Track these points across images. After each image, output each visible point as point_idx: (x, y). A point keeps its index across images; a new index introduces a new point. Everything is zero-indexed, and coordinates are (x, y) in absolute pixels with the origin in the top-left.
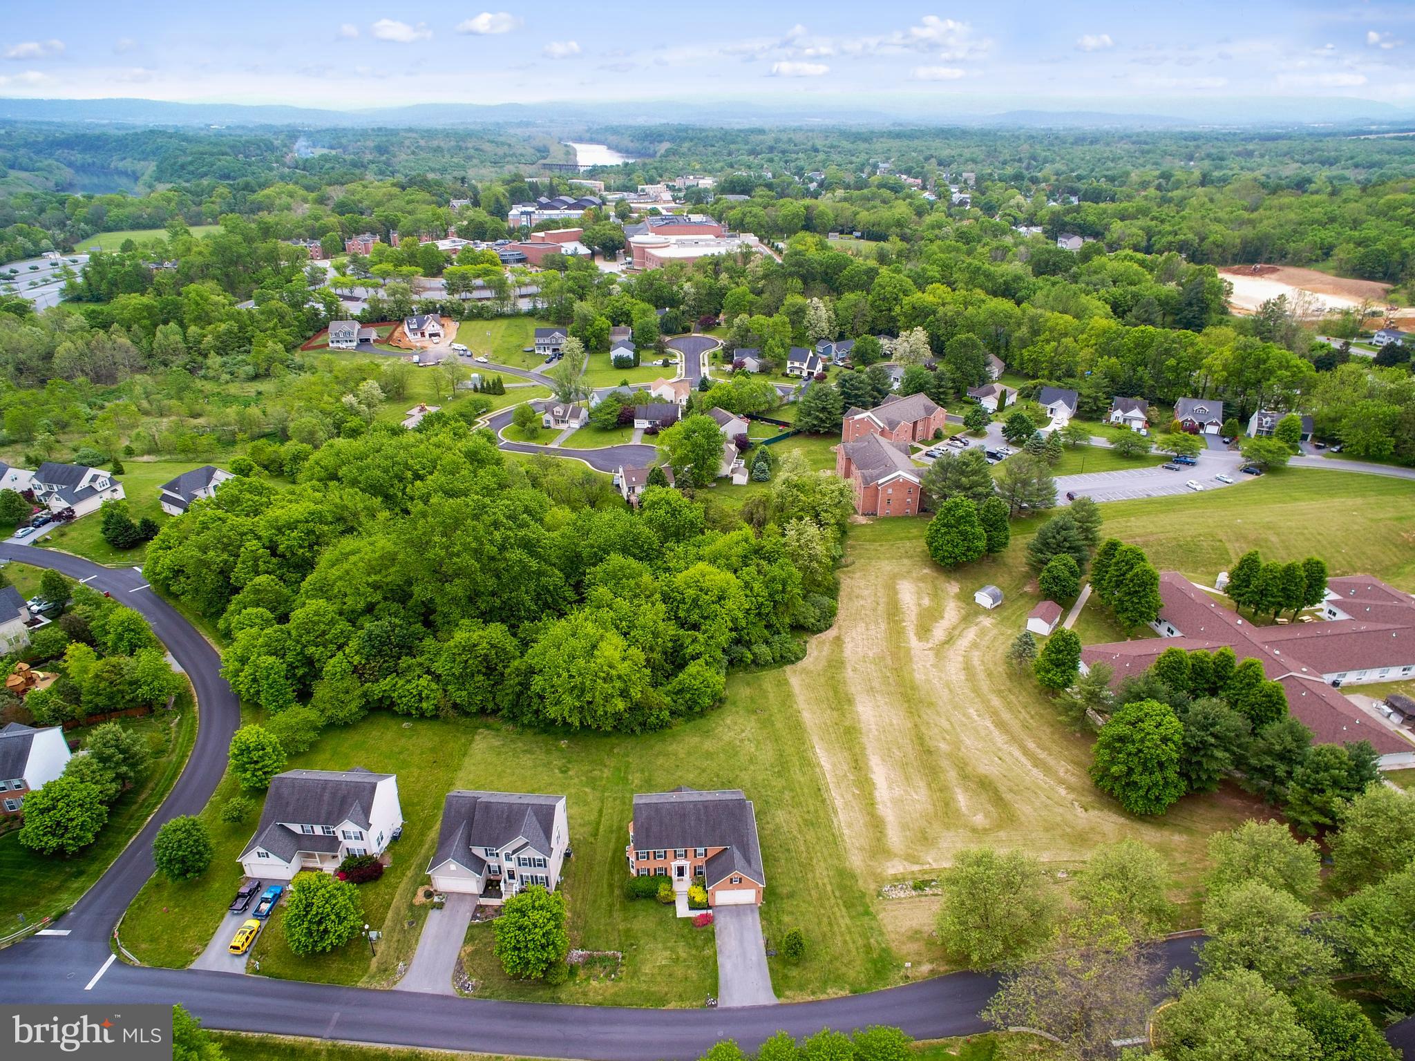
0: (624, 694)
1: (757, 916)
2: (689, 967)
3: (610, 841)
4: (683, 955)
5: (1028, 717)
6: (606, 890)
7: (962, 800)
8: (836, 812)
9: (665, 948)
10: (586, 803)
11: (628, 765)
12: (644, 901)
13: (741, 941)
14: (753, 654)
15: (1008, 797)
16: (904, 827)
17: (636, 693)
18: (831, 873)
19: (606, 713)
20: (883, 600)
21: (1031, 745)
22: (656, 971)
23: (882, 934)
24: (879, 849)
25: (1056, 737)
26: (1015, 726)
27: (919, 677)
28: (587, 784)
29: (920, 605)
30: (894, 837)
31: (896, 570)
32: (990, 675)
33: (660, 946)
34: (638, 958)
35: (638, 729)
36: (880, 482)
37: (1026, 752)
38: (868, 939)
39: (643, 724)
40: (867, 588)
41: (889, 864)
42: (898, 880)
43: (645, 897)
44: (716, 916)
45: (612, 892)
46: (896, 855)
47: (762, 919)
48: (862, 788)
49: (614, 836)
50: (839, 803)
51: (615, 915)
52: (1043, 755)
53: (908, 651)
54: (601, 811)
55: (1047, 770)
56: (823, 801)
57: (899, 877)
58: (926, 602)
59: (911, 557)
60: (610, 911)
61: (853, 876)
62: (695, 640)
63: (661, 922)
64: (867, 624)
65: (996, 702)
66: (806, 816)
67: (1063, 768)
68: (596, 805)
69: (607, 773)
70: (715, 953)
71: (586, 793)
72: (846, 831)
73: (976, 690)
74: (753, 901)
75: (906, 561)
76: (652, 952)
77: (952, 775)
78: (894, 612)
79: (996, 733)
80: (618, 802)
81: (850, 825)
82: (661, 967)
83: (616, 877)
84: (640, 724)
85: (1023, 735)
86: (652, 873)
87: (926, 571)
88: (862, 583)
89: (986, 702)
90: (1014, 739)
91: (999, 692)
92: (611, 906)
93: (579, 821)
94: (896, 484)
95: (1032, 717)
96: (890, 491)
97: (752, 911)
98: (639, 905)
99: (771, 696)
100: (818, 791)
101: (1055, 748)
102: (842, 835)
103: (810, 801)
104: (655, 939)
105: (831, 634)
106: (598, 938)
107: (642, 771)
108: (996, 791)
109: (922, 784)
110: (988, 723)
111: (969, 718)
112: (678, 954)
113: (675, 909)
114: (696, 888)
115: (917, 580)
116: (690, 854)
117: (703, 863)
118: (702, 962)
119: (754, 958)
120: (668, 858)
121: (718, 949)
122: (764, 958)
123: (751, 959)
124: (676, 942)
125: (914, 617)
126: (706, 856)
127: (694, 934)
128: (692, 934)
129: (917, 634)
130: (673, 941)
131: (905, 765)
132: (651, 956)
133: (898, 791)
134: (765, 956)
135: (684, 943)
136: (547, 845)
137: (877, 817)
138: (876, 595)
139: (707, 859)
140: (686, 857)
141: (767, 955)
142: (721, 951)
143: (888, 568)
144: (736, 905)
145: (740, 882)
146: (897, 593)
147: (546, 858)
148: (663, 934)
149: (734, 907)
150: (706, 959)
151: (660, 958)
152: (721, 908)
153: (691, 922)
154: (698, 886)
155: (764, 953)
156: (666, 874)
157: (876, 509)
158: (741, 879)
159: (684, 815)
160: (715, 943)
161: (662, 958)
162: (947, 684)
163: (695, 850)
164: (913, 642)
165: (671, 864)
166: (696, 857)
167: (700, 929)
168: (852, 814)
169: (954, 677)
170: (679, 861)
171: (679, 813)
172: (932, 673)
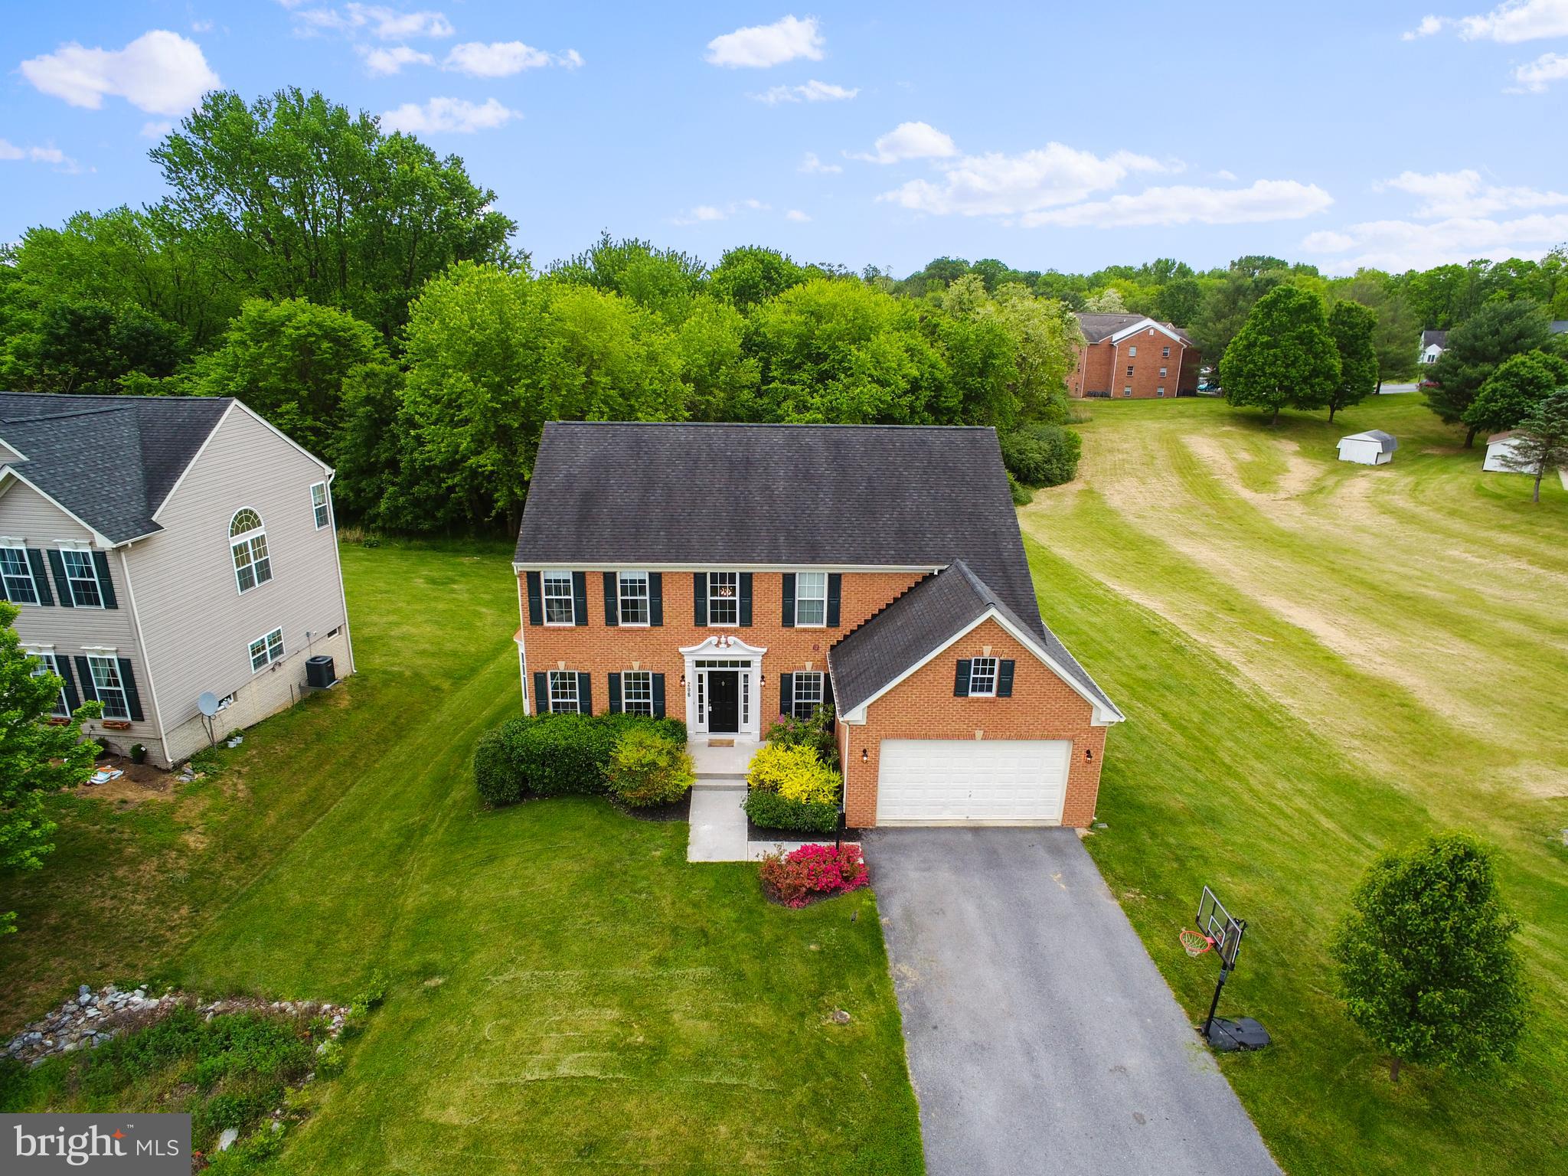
1: (1088, 870)
2: (721, 1100)
4: (695, 1030)
6: (418, 790)
8: (1229, 668)
9: (596, 991)
12: (543, 808)
16: (1474, 697)
18: (1307, 787)
20: (1161, 454)
24: (1434, 743)
27: (1287, 524)
29: (1234, 459)
30: (1462, 716)
31: (1172, 427)
32: (1452, 513)
33: (571, 978)
34: (426, 1037)
36: (1116, 337)
40: (1125, 441)
44: (883, 860)
45: (443, 795)
47: (1118, 882)
48: (1275, 635)
50: (1226, 653)
51: (413, 860)
53: (1244, 504)
56: (1178, 650)
58: (1245, 456)
59: (1193, 416)
60: (400, 849)
61: (1396, 799)
63: (602, 878)
64: (1141, 479)
66: (1140, 674)
72: (1287, 701)
73: (1437, 530)
74: (1053, 814)
75: (1183, 420)
78: (1187, 466)
81: (1293, 692)
82: (545, 1096)
86: (601, 701)
87: (1228, 428)
88: (1115, 437)
92: (410, 836)
94: (1141, 338)
96: (1133, 351)
97: (1056, 851)
98: (521, 821)
100: (1150, 633)
102: (1276, 708)
103: (1135, 650)
104: (554, 945)
105: (1074, 487)
106: (278, 939)
109: (1444, 635)
111: (1455, 561)
112: (666, 1021)
113: (684, 831)
114: (788, 748)
115: (1214, 436)
116: (767, 603)
117: (819, 657)
118: (810, 1071)
119: (1134, 1060)
120: (665, 620)
121: (905, 1008)
122: (1206, 1068)
123: (1121, 1069)
124: (660, 962)
125: (1229, 470)
126: (834, 620)
127: (768, 934)
128: (757, 933)
129: (1247, 486)
130: (646, 955)
131: (1364, 611)
132: (508, 1030)
133: (1387, 641)
134: (1207, 1056)
135: (705, 971)
136: (137, 507)
137: (1365, 679)
138: (1145, 448)
139: (837, 635)
140: (747, 620)
141: (1216, 1050)
142: (923, 1014)
143: (1152, 426)
144: (977, 830)
145: (1005, 690)
146: (1184, 447)
147: (104, 543)
148: (602, 930)
149: (969, 837)
150: (830, 1055)
151: (550, 1043)
152: (908, 839)
153: (749, 881)
154: (797, 743)
155: (1187, 1034)
156: (661, 712)
157: (1108, 385)
158: (1008, 668)
159: (748, 462)
160: (882, 978)
161: (568, 1040)
162: (1361, 529)
163: (789, 581)
164: (1246, 494)
165: (681, 656)
166: (788, 620)
167: (795, 912)
168: (1278, 671)
169: (1369, 522)
170: (714, 639)
171: (726, 457)
172: (1313, 521)
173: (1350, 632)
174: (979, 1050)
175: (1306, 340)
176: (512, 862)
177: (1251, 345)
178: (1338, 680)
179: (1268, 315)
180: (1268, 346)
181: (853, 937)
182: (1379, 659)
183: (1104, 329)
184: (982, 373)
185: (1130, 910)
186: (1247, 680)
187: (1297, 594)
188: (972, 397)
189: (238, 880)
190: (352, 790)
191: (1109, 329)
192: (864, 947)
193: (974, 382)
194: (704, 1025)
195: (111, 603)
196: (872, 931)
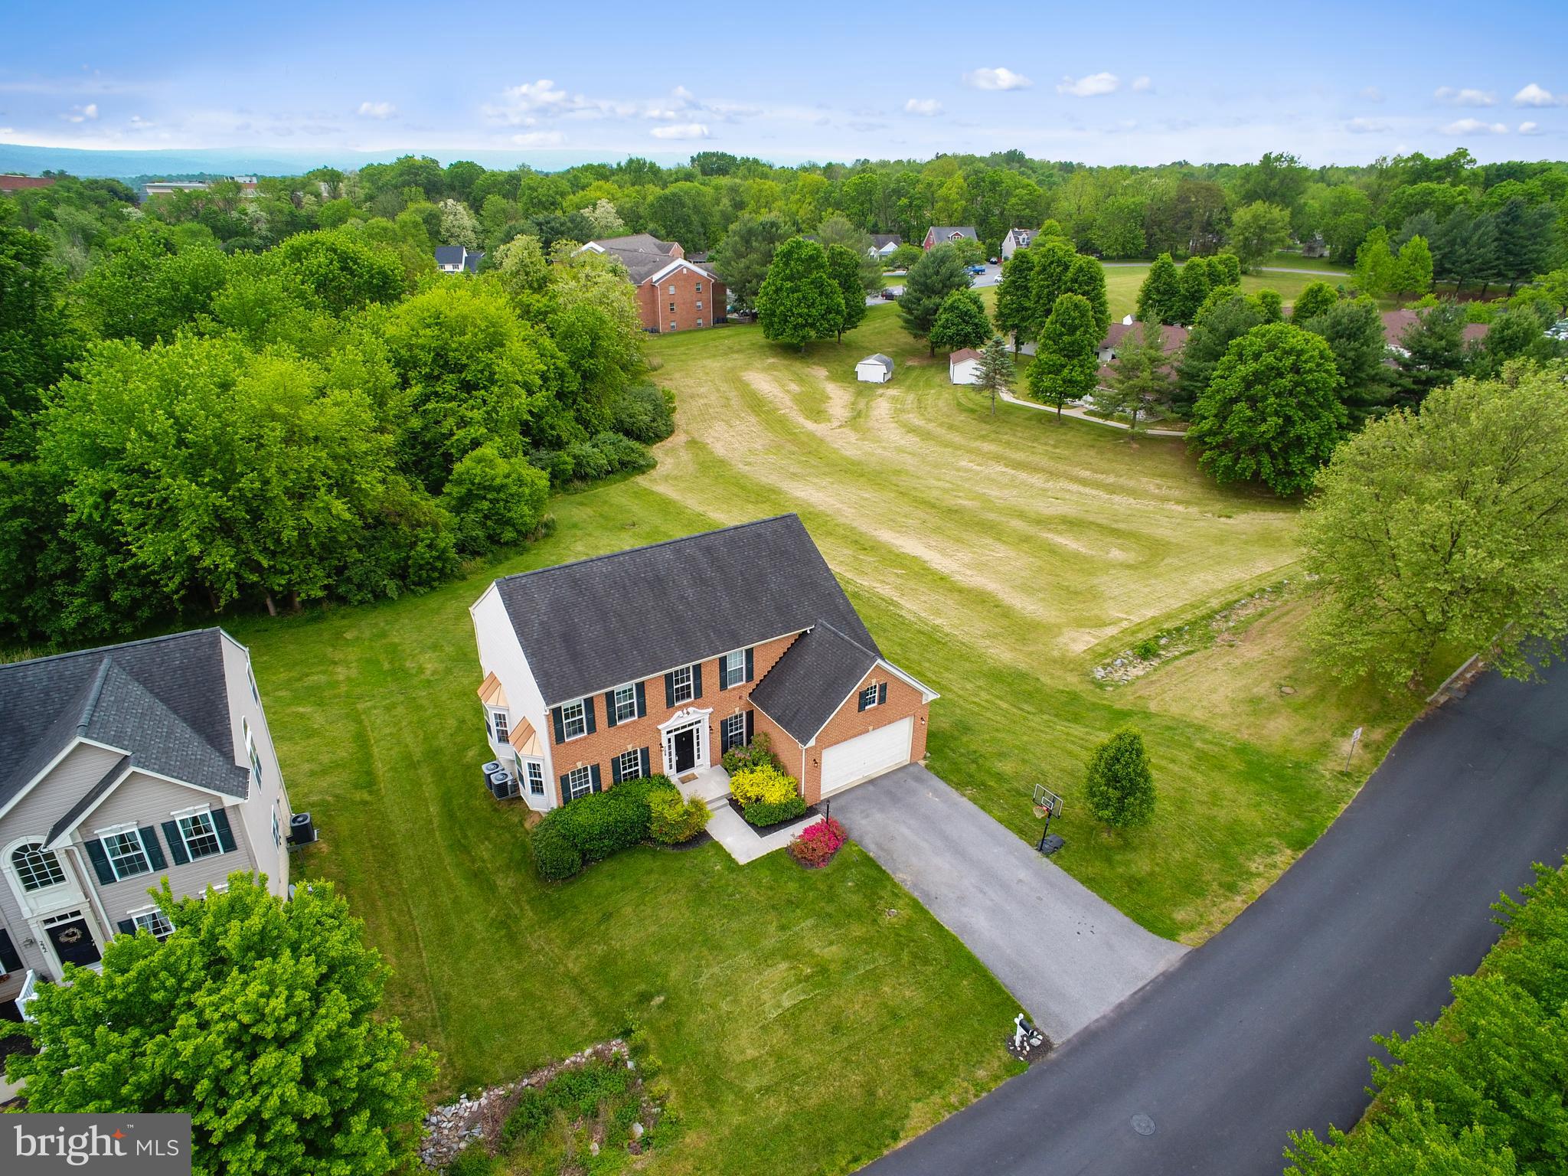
0: (343, 487)
1: (941, 785)
2: (874, 977)
3: (417, 784)
4: (832, 952)
5: (1050, 449)
6: (465, 891)
7: (1068, 542)
8: (892, 603)
9: (766, 959)
10: (310, 733)
11: (393, 650)
12: (607, 866)
13: (958, 851)
14: (575, 457)
15: (1122, 526)
16: (1026, 589)
17: (370, 482)
18: (981, 683)
19: (304, 533)
20: (733, 394)
21: (1086, 474)
22: (779, 1037)
23: (1200, 728)
24: (1022, 630)
25: (1110, 455)
26: (1045, 462)
27: (851, 453)
28: (297, 699)
29: (788, 391)
30: (1027, 606)
31: (729, 364)
32: (951, 427)
33: (743, 958)
34: (692, 1029)
35: (391, 586)
36: (655, 277)
37: (1084, 482)
38: (1191, 747)
39: (401, 573)
40: (700, 385)
41: (1061, 640)
42: (1104, 655)
43: (612, 854)
44: (844, 821)
45: (493, 888)
46: (1059, 626)
47: (959, 786)
48: (903, 566)
49: (425, 773)
50: (886, 591)
51: (534, 941)
52: (1111, 479)
53: (811, 435)
54: (361, 740)
55: (1131, 492)
57: (1102, 650)
58: (794, 387)
59: (738, 351)
60: (511, 938)
61: (1023, 676)
62: (463, 423)
63: (701, 895)
64: (727, 422)
65: (987, 447)
67: (1150, 484)
68: (342, 730)
69: (341, 673)
70: (916, 905)
71: (302, 716)
72: (938, 622)
73: (947, 444)
74: (904, 758)
75: (736, 356)
76: (728, 987)
77: (1017, 524)
78: (756, 404)
79: (1023, 475)
80: (400, 710)
81: (938, 613)
82: (789, 1019)
83: (484, 851)
84: (392, 575)
85: (1061, 467)
86: (607, 779)
87: (771, 360)
88: (690, 382)
89: (978, 452)
90: (1052, 474)
91: (983, 438)
92: (506, 925)
93: (306, 767)
94: (677, 277)
95: (1055, 447)
96: (672, 290)
97: (918, 779)
98: (602, 881)
99: (635, 509)
101: (1122, 468)
102: (936, 628)
104: (716, 948)
105: (678, 439)
107: (435, 647)
108: (1099, 525)
109: (989, 541)
110: (1001, 468)
111: (967, 471)
112: (813, 956)
113: (718, 847)
114: (752, 772)
115: (766, 370)
116: (711, 679)
117: (742, 702)
118: (901, 946)
119: (1022, 874)
120: (648, 710)
121: (916, 894)
122: (1047, 864)
123: (1020, 881)
124: (783, 928)
125: (789, 403)
126: (750, 677)
127: (823, 887)
128: (817, 889)
129: (807, 418)
130: (772, 928)
131: (938, 530)
132: (735, 1001)
133: (965, 556)
134: (1045, 859)
135: (810, 922)
136: (217, 760)
137: (970, 591)
138: (718, 391)
139: (753, 685)
140: (699, 693)
141: (1047, 855)
142: (926, 894)
143: (715, 364)
144: (872, 782)
145: (882, 700)
146: (748, 385)
147: (229, 800)
148: (735, 925)
149: (871, 788)
150: (903, 933)
151: (766, 996)
152: (842, 801)
153: (786, 861)
154: (756, 765)
155: (1034, 853)
156: (647, 772)
157: (656, 322)
158: (883, 688)
159: (659, 579)
160: (895, 885)
161: (774, 989)
162: (900, 450)
163: (723, 662)
164: (810, 426)
165: (659, 731)
166: (723, 686)
167: (826, 869)
168: (923, 598)
169: (903, 442)
170: (679, 713)
171: (644, 579)
172: (868, 446)
173: (943, 552)
174: (962, 899)
175: (819, 285)
176: (628, 910)
177: (778, 290)
178: (956, 595)
179: (787, 264)
180: (794, 290)
181: (865, 870)
182: (969, 572)
183: (643, 270)
184: (591, 355)
185: (974, 800)
186: (909, 611)
187: (894, 524)
188: (588, 376)
189: (424, 1009)
190: (415, 913)
191: (646, 269)
192: (874, 873)
193: (586, 364)
194: (834, 948)
195: (230, 845)
196: (869, 862)
